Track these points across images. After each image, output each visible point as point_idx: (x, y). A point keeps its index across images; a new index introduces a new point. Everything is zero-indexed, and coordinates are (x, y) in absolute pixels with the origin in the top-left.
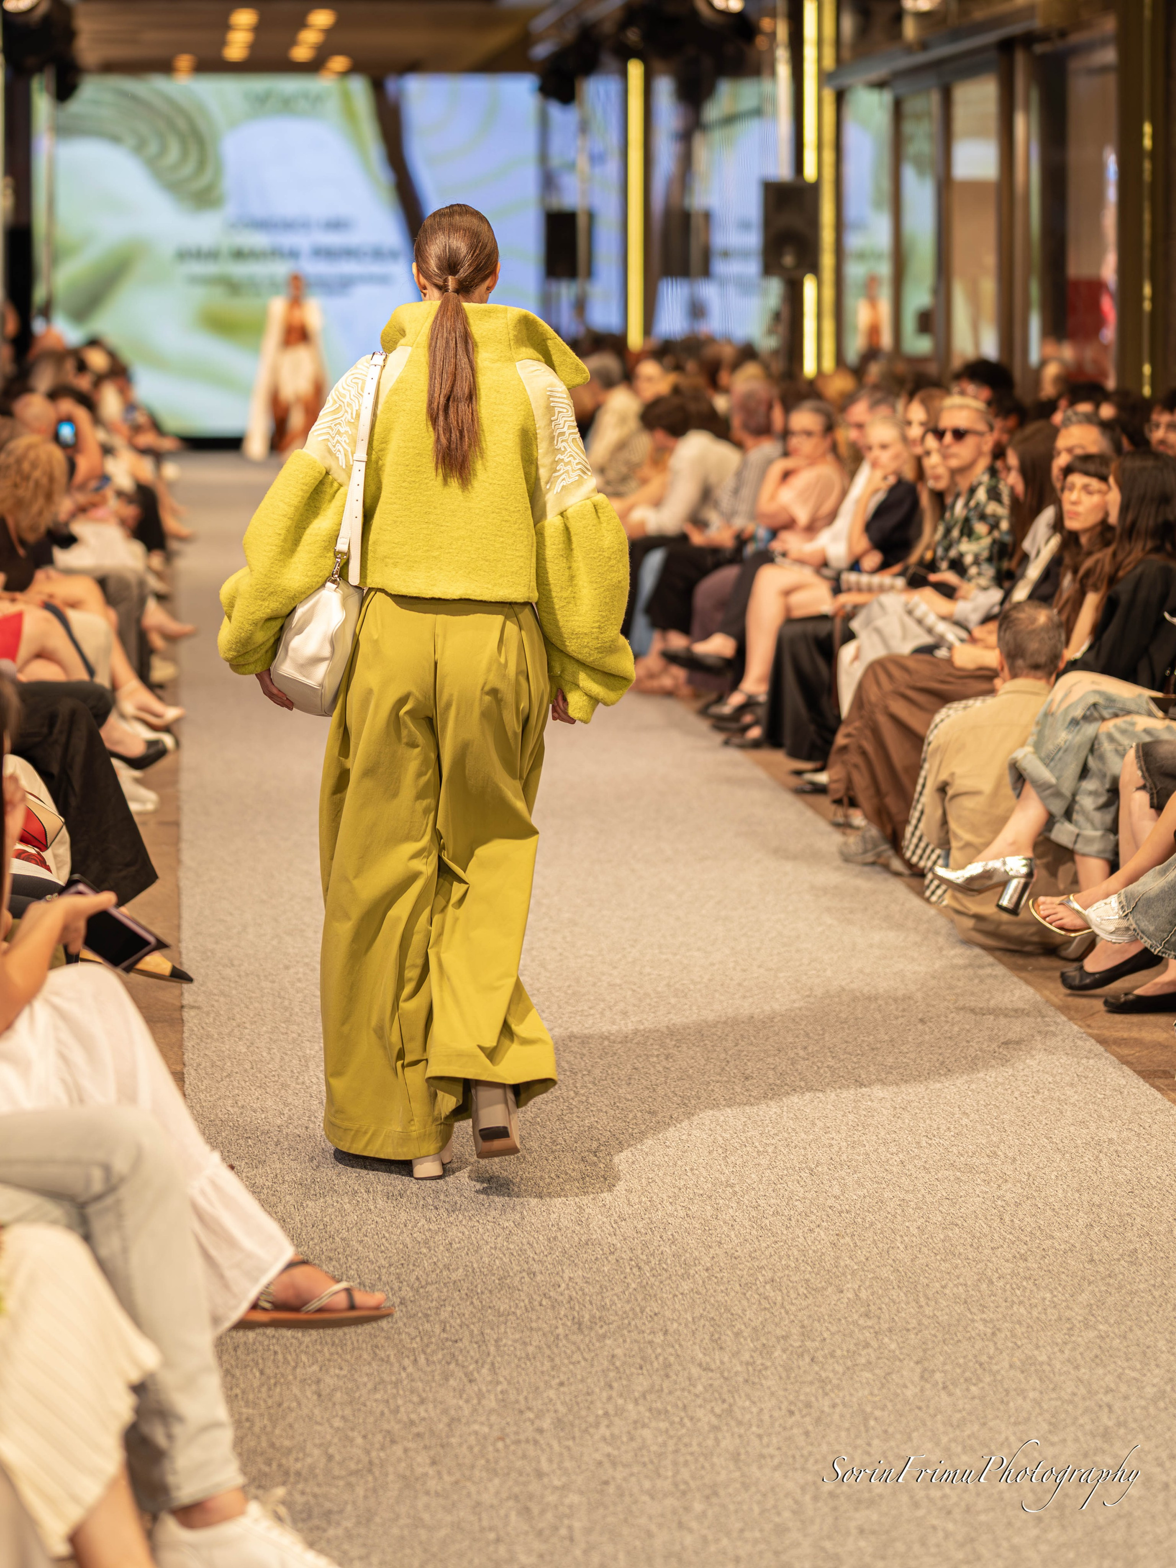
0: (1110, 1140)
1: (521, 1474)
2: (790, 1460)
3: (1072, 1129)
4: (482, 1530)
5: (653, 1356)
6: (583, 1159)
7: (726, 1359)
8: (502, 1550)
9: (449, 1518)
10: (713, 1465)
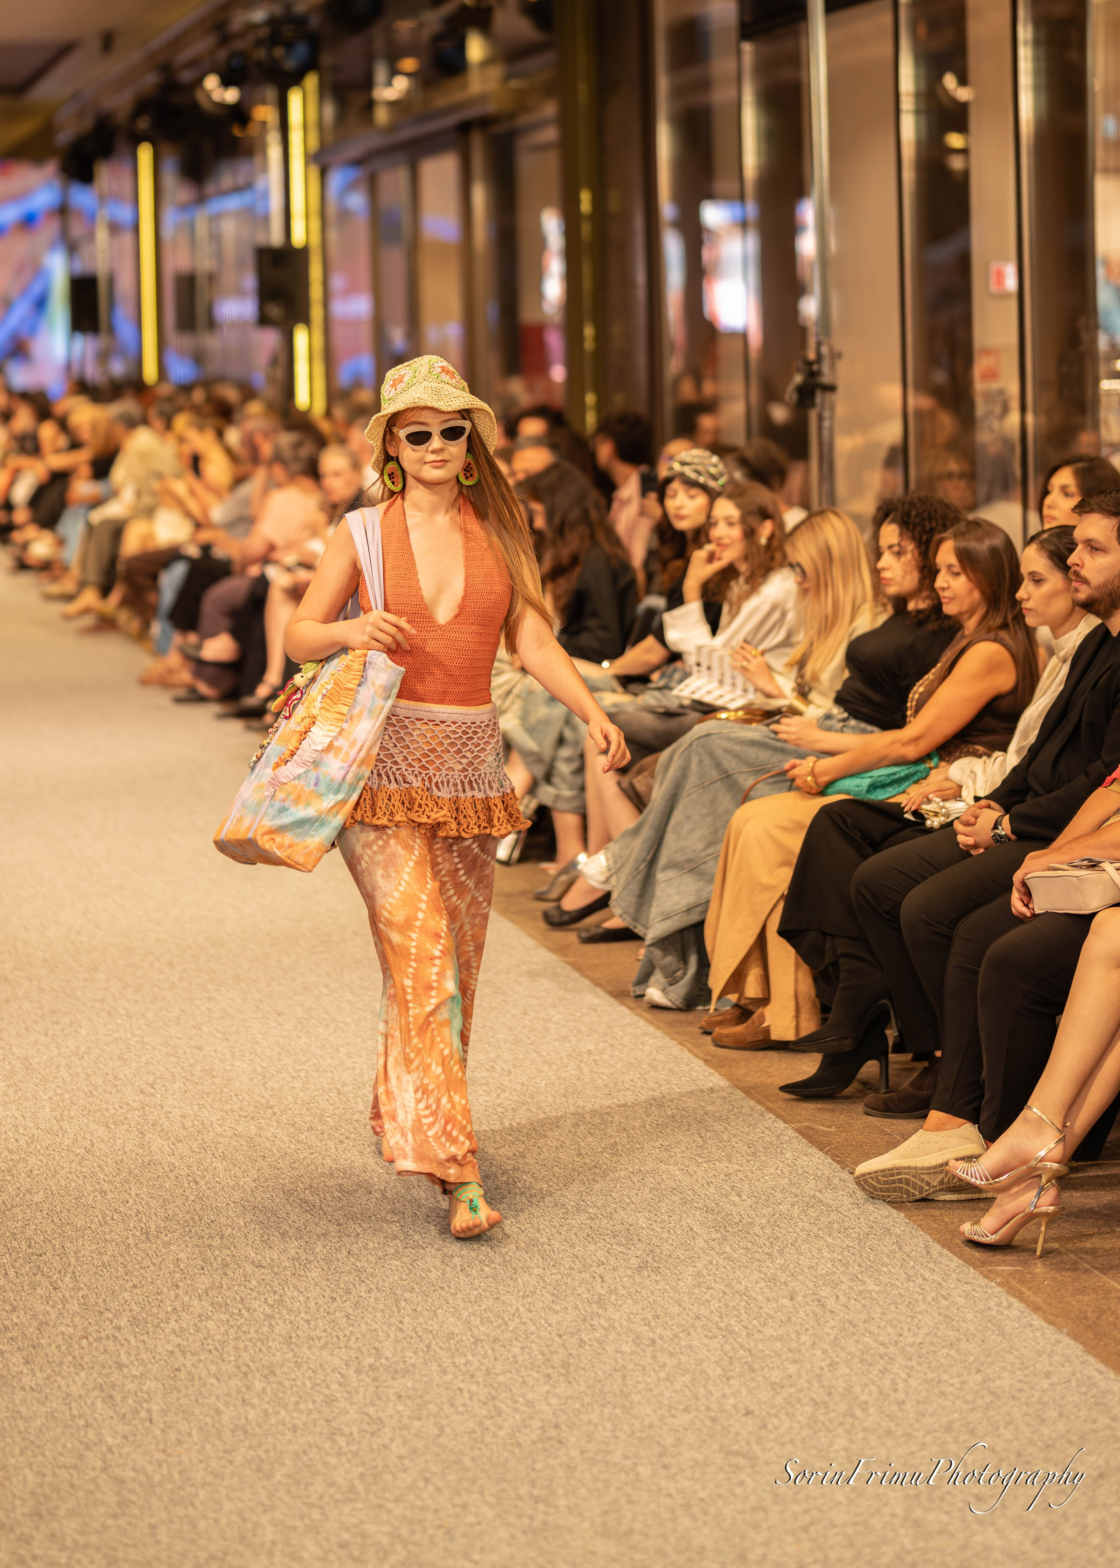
0: (589, 1052)
1: (104, 1367)
2: (336, 1340)
3: (557, 1043)
4: (73, 1417)
5: (212, 1258)
6: (142, 1092)
7: (275, 1257)
8: (91, 1433)
9: (43, 1409)
10: (269, 1348)
